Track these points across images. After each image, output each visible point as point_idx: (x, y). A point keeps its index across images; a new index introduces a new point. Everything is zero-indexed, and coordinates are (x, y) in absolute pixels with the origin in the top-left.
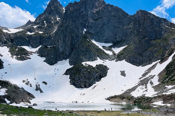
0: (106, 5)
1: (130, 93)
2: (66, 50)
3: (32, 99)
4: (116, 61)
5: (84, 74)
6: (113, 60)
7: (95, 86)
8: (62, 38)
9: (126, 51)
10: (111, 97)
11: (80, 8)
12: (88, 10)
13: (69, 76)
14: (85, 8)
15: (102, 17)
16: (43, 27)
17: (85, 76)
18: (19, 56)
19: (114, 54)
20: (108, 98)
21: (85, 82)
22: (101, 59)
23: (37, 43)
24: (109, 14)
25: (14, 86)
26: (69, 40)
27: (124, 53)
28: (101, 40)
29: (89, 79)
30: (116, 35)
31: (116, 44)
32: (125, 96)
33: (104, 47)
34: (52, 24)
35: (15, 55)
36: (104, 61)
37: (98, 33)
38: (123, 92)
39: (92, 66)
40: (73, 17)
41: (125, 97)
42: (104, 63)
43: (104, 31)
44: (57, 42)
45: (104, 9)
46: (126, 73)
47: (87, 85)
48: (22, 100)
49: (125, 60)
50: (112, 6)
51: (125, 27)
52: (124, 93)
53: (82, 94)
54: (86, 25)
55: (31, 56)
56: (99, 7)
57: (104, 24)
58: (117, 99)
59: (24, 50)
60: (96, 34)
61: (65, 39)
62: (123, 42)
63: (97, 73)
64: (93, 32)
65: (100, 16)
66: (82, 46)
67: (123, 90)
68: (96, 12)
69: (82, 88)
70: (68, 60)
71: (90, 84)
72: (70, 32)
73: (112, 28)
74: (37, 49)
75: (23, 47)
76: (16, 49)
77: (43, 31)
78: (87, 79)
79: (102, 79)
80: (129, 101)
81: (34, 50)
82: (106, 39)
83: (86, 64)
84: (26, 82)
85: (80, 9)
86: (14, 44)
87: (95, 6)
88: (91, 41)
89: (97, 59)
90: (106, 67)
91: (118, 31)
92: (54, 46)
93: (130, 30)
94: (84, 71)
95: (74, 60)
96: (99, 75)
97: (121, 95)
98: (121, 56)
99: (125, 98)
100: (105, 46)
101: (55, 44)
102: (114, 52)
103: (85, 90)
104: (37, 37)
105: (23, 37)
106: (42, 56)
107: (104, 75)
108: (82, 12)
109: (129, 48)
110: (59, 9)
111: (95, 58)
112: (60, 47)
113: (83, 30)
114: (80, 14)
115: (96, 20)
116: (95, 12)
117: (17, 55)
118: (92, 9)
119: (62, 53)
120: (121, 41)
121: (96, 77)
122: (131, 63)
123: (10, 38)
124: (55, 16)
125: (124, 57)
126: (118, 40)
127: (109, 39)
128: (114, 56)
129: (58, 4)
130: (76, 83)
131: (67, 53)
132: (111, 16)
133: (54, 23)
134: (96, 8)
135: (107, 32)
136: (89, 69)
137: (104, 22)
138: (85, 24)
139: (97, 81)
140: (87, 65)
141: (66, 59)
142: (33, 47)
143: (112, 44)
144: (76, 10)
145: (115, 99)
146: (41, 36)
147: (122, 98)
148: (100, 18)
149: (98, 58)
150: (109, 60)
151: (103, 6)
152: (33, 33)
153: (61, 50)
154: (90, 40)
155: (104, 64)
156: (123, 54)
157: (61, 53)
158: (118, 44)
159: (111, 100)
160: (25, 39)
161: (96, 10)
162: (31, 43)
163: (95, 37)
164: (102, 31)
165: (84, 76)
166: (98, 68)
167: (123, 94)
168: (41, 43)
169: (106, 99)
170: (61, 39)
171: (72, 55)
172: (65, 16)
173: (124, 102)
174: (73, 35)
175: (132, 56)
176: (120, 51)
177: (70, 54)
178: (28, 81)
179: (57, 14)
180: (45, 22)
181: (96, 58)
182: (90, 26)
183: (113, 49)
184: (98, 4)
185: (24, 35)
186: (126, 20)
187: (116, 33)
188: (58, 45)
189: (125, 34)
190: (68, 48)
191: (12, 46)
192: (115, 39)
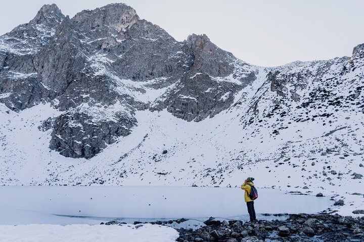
0: (139, 21)
8: (51, 60)
12: (108, 24)
13: (51, 130)
16: (19, 42)
21: (83, 143)
24: (144, 34)
26: (65, 64)
44: (40, 67)
45: (135, 26)
47: (86, 150)
50: (150, 23)
56: (127, 22)
70: (57, 101)
71: (94, 148)
85: (94, 20)
87: (121, 20)
89: (115, 102)
95: (69, 101)
101: (36, 71)
107: (124, 131)
108: (98, 25)
111: (112, 101)
112: (44, 76)
116: (120, 29)
118: (115, 23)
121: (109, 134)
125: (165, 103)
131: (57, 89)
134: (123, 22)
139: (110, 142)
148: (128, 39)
149: (117, 100)
151: (134, 22)
165: (82, 130)
170: (49, 62)
171: (67, 92)
175: (180, 101)
177: (64, 90)
188: (41, 73)
190: (60, 79)
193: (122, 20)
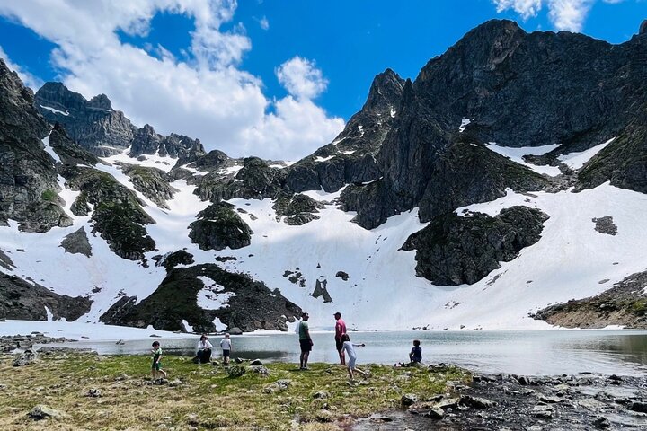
0: (526, 38)
1: (641, 288)
2: (411, 183)
3: (294, 321)
4: (575, 191)
5: (458, 241)
6: (563, 188)
7: (497, 277)
8: (398, 154)
9: (613, 153)
10: (554, 306)
11: (448, 68)
12: (472, 67)
13: (414, 252)
14: (463, 63)
15: (516, 74)
16: (354, 140)
17: (461, 248)
18: (293, 216)
19: (567, 172)
20: (540, 313)
21: (462, 266)
22: (517, 190)
23: (338, 178)
24: (540, 60)
25: (256, 287)
26: (417, 153)
27: (603, 161)
28: (517, 140)
29: (476, 255)
30: (568, 115)
31: (573, 143)
32: (617, 299)
33: (528, 158)
34: (376, 129)
35: (284, 214)
36: (531, 195)
37: (506, 120)
38: (609, 286)
39: (485, 214)
40: (428, 95)
41: (618, 303)
42: (528, 201)
43: (526, 111)
44: (386, 167)
45: (520, 51)
46: (615, 222)
47: (470, 273)
48: (263, 323)
49: (609, 182)
50: (548, 34)
51: (601, 84)
52: (614, 290)
53: (452, 304)
54: (470, 107)
55: (321, 213)
56: (504, 50)
57: (525, 92)
58: (578, 313)
59: (307, 198)
60: (500, 126)
61: (405, 155)
62: (597, 130)
63: (505, 234)
64: (490, 123)
65: (512, 74)
66: (453, 163)
67: (606, 281)
68: (498, 65)
69: (455, 284)
70: (416, 210)
71: (482, 271)
72: (419, 133)
73: (553, 97)
74: (338, 194)
75: (305, 193)
76: (288, 200)
77: (355, 148)
78: (470, 255)
79: (523, 251)
80: (640, 321)
81: (330, 197)
82: (536, 135)
83: (465, 211)
84: (291, 276)
85: (448, 70)
86: (286, 191)
87: (492, 50)
88: (485, 147)
89: (506, 193)
90: (536, 212)
91: (575, 101)
92: (378, 180)
93: (620, 90)
94: (460, 232)
95: (432, 206)
96: (511, 240)
97: (596, 298)
98: (594, 171)
99: (618, 310)
100: (532, 156)
101: (382, 174)
102: (566, 166)
103: (462, 291)
104: (337, 164)
105: (306, 172)
106: (347, 209)
107: (528, 239)
108: (456, 75)
109: (623, 141)
110: (395, 89)
111: (496, 192)
112: (393, 178)
113: (461, 123)
114: (450, 82)
115: (498, 88)
116: (493, 67)
117: (289, 213)
118: (484, 60)
119: (401, 194)
120: (590, 130)
121: (502, 247)
122: (636, 187)
123: (279, 179)
124: (387, 108)
125: (604, 175)
126: (578, 129)
127: (546, 133)
128: (566, 177)
129: (395, 79)
130: (433, 270)
131: (413, 192)
132: (545, 64)
133: (383, 124)
134: (497, 54)
135: (538, 113)
136: (475, 222)
137: (526, 87)
138: (466, 107)
139: (505, 261)
140: (470, 212)
141: (411, 209)
142: (329, 190)
143: (559, 145)
144: (438, 75)
145: (573, 315)
146: (347, 162)
147: (602, 309)
148: (511, 78)
149: (508, 190)
150: (549, 191)
151: (518, 43)
152: (330, 157)
153: (396, 185)
154: (481, 145)
155: (531, 206)
156: (601, 165)
157: (397, 194)
158: (578, 142)
159: (552, 318)
160: (310, 173)
161: (497, 61)
162: (324, 182)
163: (497, 134)
164: (519, 115)
165: (457, 248)
166: (507, 218)
167: (608, 292)
168: (347, 178)
169: (533, 316)
170: (395, 155)
171: (428, 193)
172: (404, 96)
173: (611, 324)
174: (429, 138)
175: (639, 164)
176: (587, 160)
177: (421, 193)
178: (298, 272)
179: (392, 102)
180: (360, 127)
181: (500, 191)
182: (481, 108)
183: (561, 157)
184: (501, 42)
185: (309, 164)
186: (604, 61)
187: (568, 110)
188: (389, 175)
189: (602, 106)
190: (415, 176)
191: (283, 195)
192: (566, 127)
193: (495, 48)
